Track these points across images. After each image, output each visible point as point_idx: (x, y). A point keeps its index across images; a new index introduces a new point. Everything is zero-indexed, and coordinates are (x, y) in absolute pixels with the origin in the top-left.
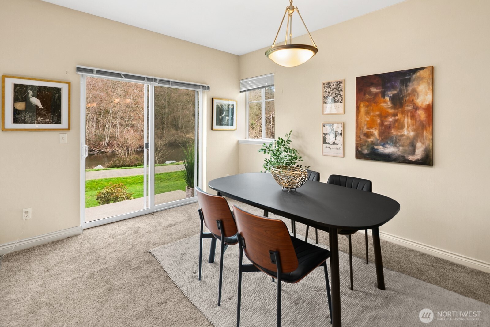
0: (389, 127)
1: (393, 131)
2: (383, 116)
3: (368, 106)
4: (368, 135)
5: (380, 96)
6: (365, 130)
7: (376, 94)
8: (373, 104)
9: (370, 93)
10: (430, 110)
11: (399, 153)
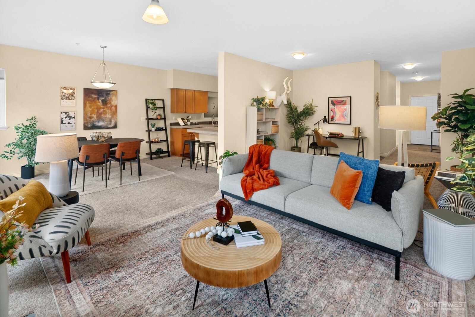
0: (101, 114)
1: (103, 116)
2: (98, 109)
3: (91, 104)
4: (91, 118)
5: (97, 99)
6: (89, 115)
7: (95, 98)
8: (94, 103)
9: (92, 97)
10: (116, 107)
11: (105, 125)
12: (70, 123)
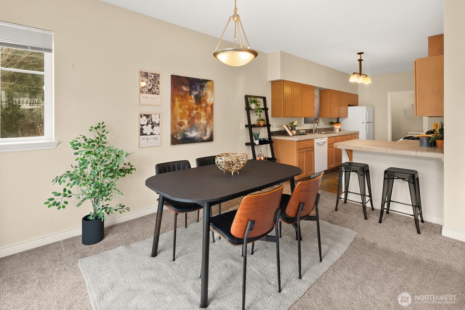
0: (193, 118)
1: (196, 121)
2: (190, 110)
3: (181, 101)
4: (181, 124)
5: (189, 94)
6: (179, 120)
7: (186, 92)
8: (184, 100)
9: (182, 90)
10: (212, 106)
11: (199, 136)
12: (153, 133)
